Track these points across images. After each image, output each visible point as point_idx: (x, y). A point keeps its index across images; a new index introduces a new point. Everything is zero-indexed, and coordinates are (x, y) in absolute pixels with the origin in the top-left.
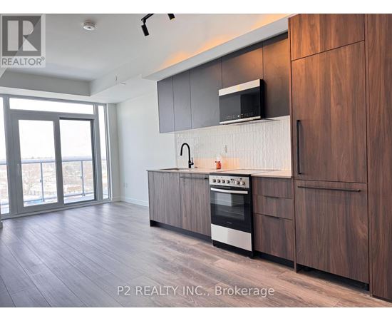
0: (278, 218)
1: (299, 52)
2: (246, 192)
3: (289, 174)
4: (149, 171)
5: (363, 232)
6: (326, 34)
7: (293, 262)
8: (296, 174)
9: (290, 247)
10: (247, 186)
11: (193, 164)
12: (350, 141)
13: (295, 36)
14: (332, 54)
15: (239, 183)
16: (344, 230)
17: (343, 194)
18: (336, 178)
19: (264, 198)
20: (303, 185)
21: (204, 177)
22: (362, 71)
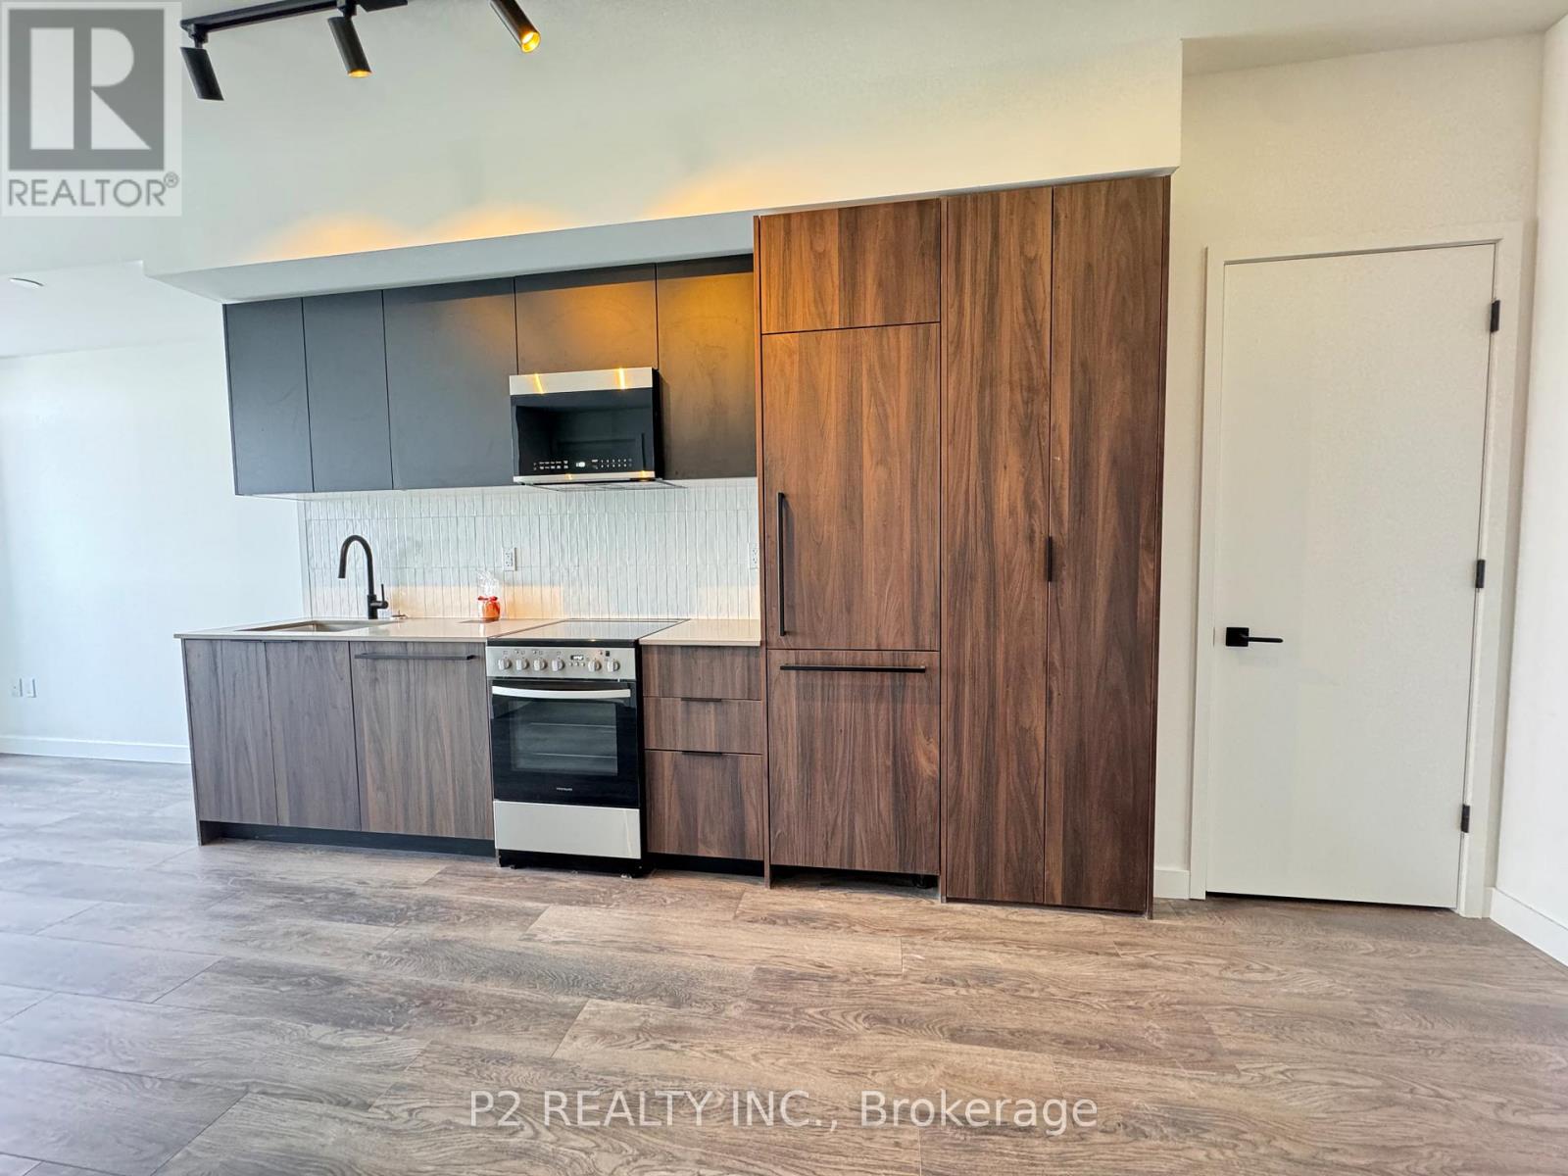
0: (719, 754)
1: (785, 314)
2: (626, 693)
3: (755, 638)
4: (187, 641)
5: (929, 760)
6: (854, 286)
7: (762, 863)
8: (775, 636)
9: (753, 823)
10: (629, 673)
11: (385, 605)
12: (906, 556)
13: (775, 270)
14: (867, 338)
15: (599, 667)
16: (889, 763)
17: (888, 678)
18: (873, 641)
19: (680, 704)
20: (792, 662)
21: (464, 652)
22: (933, 394)
